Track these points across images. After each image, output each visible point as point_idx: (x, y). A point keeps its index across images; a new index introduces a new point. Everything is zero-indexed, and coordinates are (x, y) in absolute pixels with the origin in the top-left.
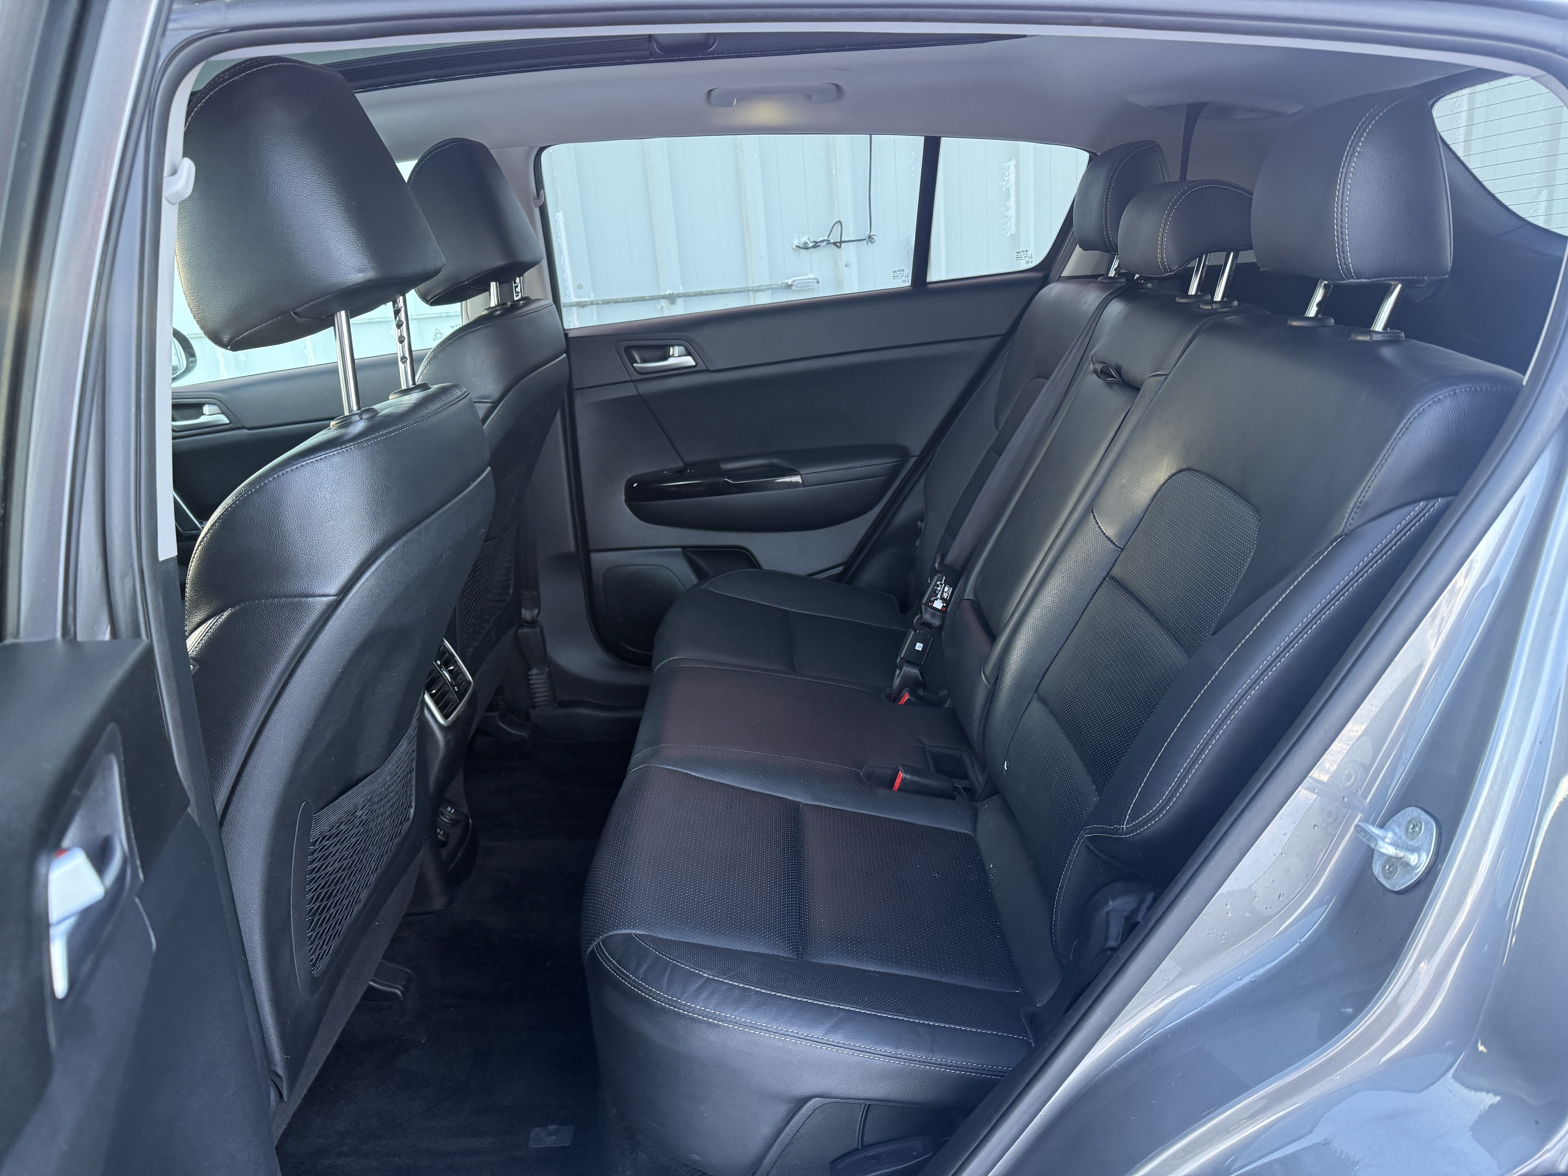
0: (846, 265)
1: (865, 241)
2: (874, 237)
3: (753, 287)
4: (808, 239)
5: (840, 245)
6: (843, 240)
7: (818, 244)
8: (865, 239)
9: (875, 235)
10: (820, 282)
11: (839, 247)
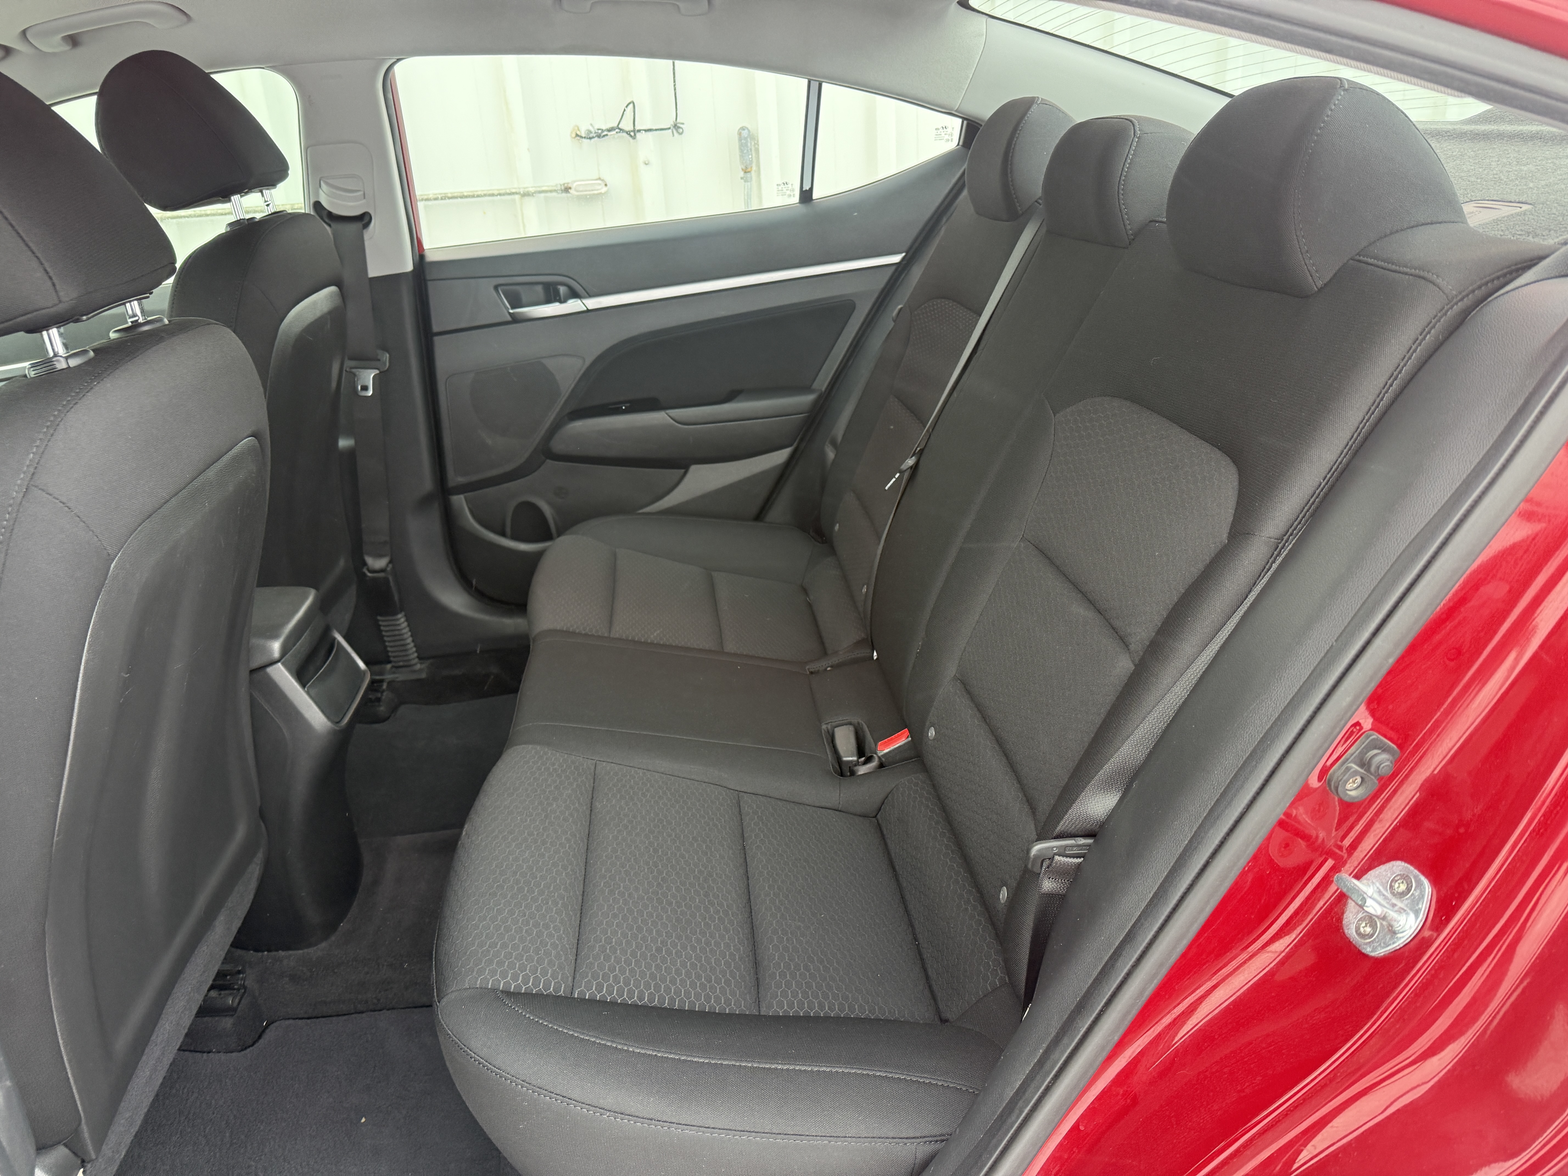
0: (646, 164)
1: (670, 131)
2: (681, 126)
3: (519, 188)
4: (591, 125)
5: (635, 135)
6: (637, 128)
7: (605, 133)
8: (669, 128)
9: (683, 124)
10: (608, 184)
11: (634, 138)
